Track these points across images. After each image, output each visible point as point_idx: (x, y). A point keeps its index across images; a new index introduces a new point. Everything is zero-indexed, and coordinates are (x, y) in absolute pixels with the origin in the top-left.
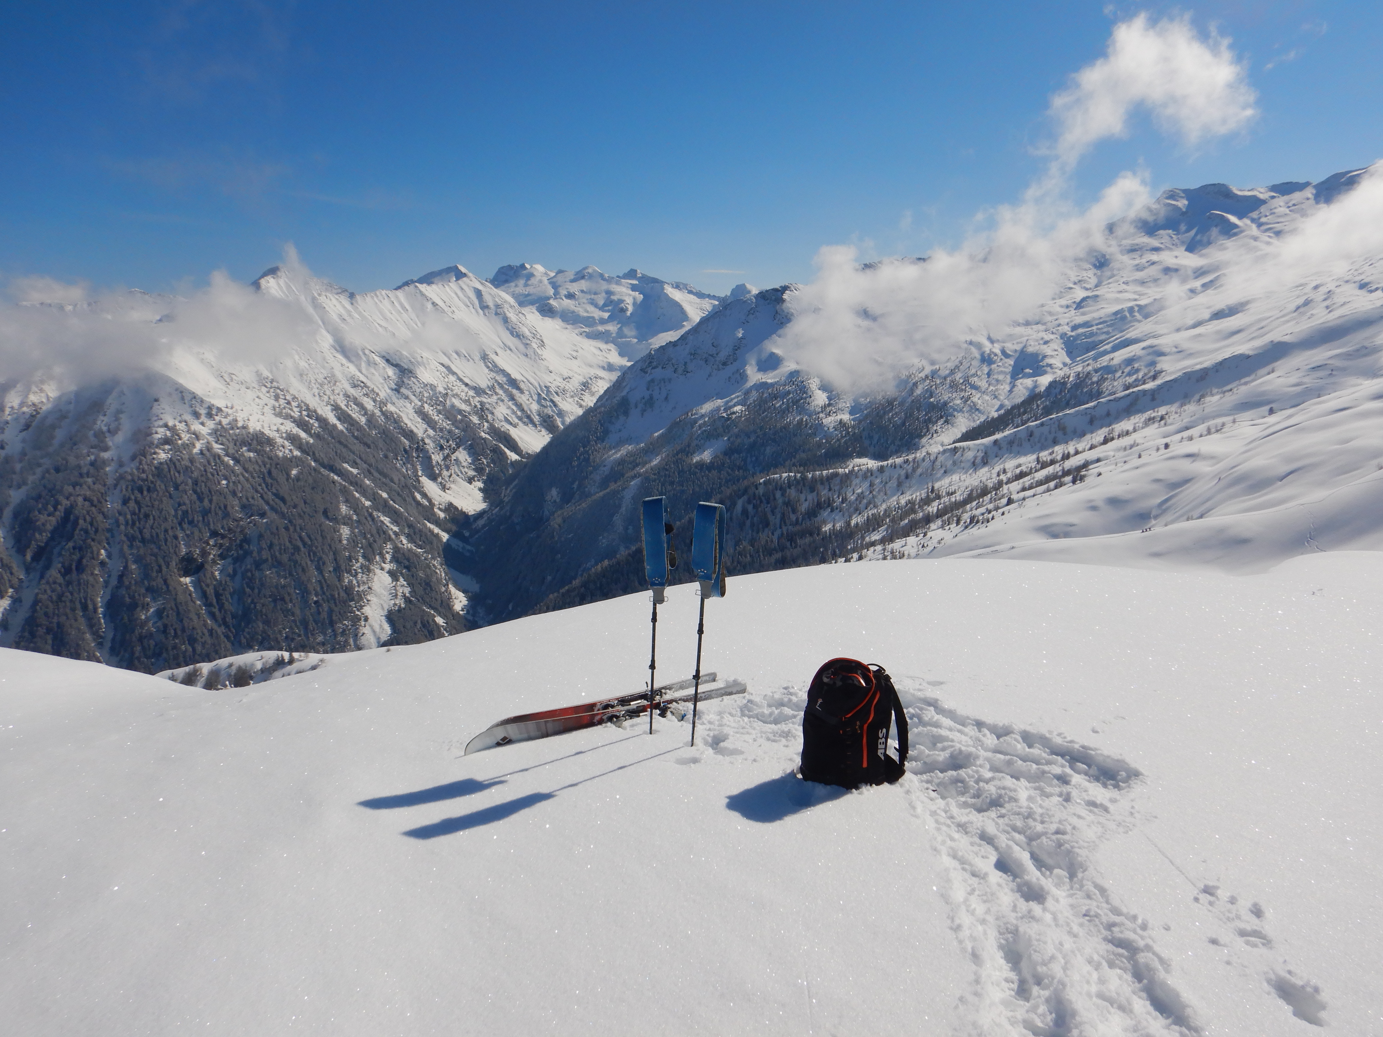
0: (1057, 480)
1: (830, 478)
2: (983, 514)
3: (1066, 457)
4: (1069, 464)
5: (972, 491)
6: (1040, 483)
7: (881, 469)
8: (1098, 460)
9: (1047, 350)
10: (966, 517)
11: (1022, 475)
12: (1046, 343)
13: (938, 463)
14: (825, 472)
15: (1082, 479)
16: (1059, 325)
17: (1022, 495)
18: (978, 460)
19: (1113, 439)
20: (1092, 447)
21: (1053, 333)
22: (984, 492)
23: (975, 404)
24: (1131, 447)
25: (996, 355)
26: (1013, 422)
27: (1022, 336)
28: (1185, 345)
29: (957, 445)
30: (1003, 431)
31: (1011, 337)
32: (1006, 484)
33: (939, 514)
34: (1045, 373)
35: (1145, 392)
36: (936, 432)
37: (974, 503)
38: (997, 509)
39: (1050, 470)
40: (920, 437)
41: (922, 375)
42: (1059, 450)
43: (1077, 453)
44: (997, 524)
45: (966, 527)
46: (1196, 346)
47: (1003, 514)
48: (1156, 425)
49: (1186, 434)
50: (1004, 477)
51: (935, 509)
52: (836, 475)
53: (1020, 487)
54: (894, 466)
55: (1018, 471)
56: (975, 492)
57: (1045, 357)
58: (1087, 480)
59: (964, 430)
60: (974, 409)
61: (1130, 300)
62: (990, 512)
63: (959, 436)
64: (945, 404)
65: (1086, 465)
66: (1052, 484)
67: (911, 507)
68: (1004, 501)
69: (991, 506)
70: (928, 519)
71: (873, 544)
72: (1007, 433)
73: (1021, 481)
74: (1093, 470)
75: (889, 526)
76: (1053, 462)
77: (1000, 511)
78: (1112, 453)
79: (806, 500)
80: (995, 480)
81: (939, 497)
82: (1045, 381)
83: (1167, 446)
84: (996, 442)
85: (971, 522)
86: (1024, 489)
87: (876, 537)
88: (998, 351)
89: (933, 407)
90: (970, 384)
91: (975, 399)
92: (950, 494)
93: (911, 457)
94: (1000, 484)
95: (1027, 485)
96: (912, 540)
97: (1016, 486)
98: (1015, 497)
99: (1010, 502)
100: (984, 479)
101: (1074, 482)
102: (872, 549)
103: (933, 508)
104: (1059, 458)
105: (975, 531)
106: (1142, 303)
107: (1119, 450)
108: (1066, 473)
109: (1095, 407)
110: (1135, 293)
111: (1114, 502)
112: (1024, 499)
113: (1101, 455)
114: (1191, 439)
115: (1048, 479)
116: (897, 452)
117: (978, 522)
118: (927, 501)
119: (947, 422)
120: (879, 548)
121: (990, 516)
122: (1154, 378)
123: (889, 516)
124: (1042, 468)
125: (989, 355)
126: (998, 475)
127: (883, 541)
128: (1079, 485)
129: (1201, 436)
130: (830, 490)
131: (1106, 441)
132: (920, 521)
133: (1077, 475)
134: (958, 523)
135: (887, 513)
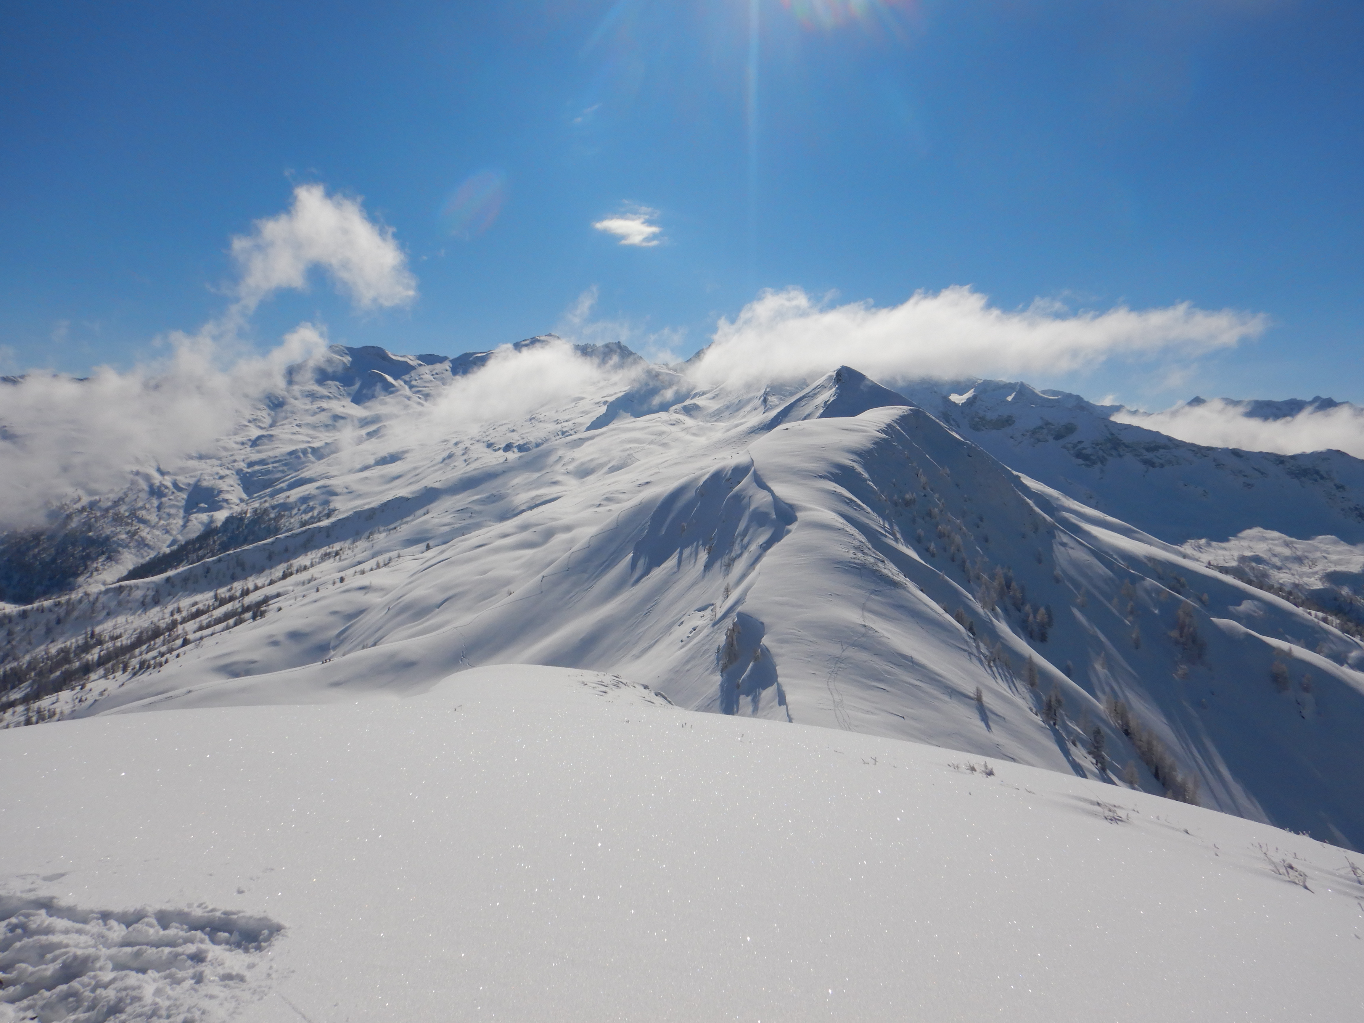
0: (237, 617)
2: (155, 658)
3: (246, 593)
4: (248, 600)
5: (141, 633)
6: (219, 621)
7: (24, 615)
8: (278, 595)
9: (223, 485)
10: (135, 662)
11: (199, 613)
12: (221, 478)
13: (99, 605)
15: (262, 614)
16: (235, 461)
17: (199, 634)
18: (148, 599)
19: (291, 574)
20: (272, 583)
21: (228, 469)
22: (156, 633)
23: (143, 539)
24: (310, 581)
25: (166, 487)
26: (187, 557)
27: (195, 470)
28: (355, 487)
29: (123, 583)
30: (176, 568)
31: (183, 470)
32: (181, 623)
33: (101, 662)
34: (220, 508)
35: (320, 529)
36: (97, 569)
37: (144, 647)
38: (171, 651)
39: (229, 607)
40: (76, 575)
41: (78, 506)
42: (238, 586)
43: (256, 588)
44: (172, 667)
45: (135, 674)
46: (364, 488)
47: (178, 656)
48: (332, 560)
49: (359, 568)
50: (178, 617)
51: (96, 656)
53: (196, 626)
54: (42, 610)
55: (194, 609)
56: (145, 634)
57: (221, 492)
58: (268, 616)
59: (131, 567)
60: (143, 544)
61: (303, 442)
62: (162, 655)
63: (125, 573)
64: (108, 538)
65: (266, 600)
66: (231, 621)
67: (64, 656)
68: (179, 642)
69: (163, 649)
70: (87, 669)
71: (12, 704)
72: (181, 569)
73: (198, 620)
74: (274, 604)
75: (34, 681)
76: (232, 599)
77: (175, 653)
78: (291, 588)
80: (168, 620)
81: (100, 642)
82: (221, 516)
83: (342, 580)
84: (168, 579)
85: (140, 668)
86: (201, 628)
87: (15, 695)
88: (169, 484)
89: (92, 542)
90: (137, 518)
91: (143, 534)
92: (114, 638)
93: (64, 599)
94: (174, 624)
95: (204, 623)
96: (65, 695)
97: (191, 625)
98: (191, 637)
99: (186, 642)
100: (155, 620)
101: (254, 618)
102: (10, 711)
103: (94, 655)
104: (238, 594)
105: (145, 677)
106: (315, 445)
107: (297, 584)
108: (246, 609)
109: (273, 543)
110: (307, 435)
111: (295, 636)
112: (201, 638)
113: (281, 590)
114: (363, 572)
115: (227, 617)
116: (46, 593)
117: (149, 667)
118: (86, 648)
119: (109, 558)
120: (20, 709)
121: (163, 659)
122: (328, 516)
123: (34, 669)
124: (221, 605)
125: (159, 487)
126: (172, 614)
127: (26, 700)
128: (259, 621)
129: (372, 570)
131: (285, 576)
132: (76, 671)
133: (257, 610)
134: (125, 670)
135: (31, 666)
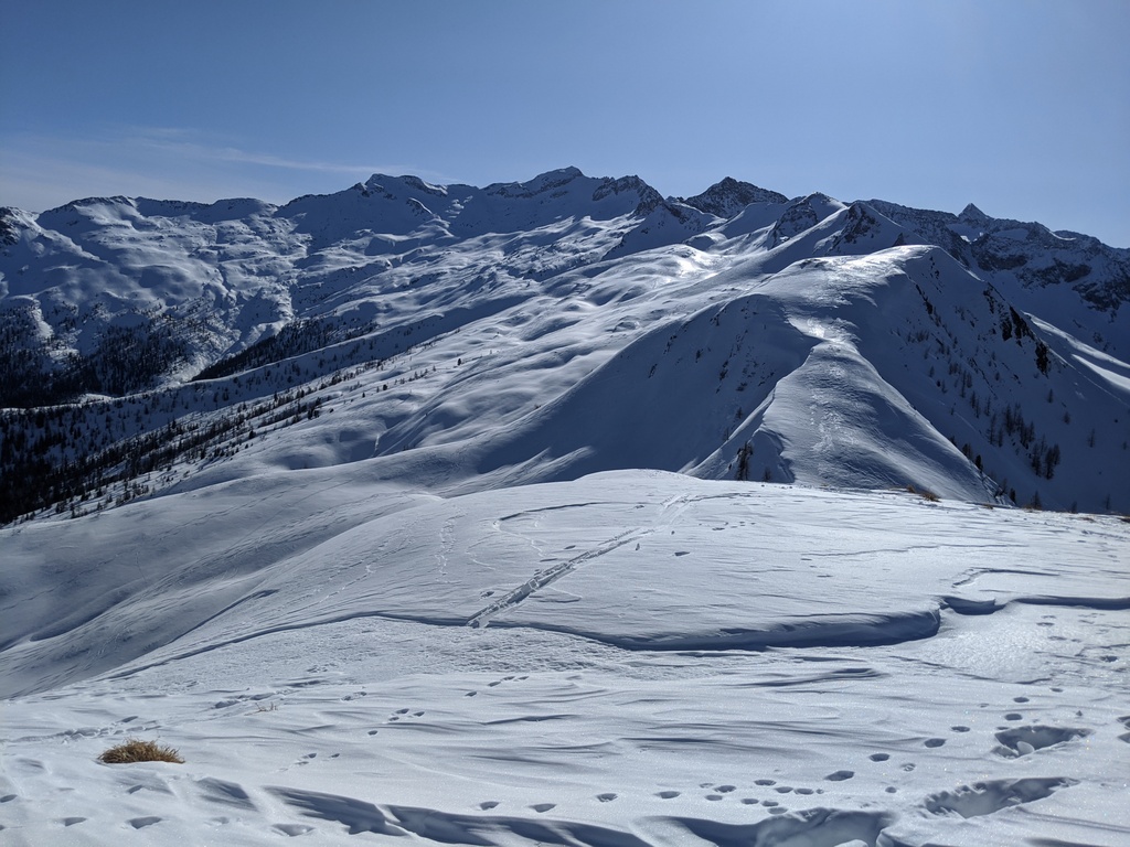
0: (295, 415)
1: (60, 413)
2: (227, 447)
3: (302, 395)
4: (303, 401)
5: (214, 425)
6: (278, 418)
7: (119, 404)
8: (329, 398)
9: (278, 298)
10: (210, 450)
11: (262, 411)
12: (278, 292)
13: (179, 400)
14: (55, 407)
15: (317, 414)
16: (290, 278)
17: (263, 429)
18: (220, 397)
19: (340, 380)
20: (323, 387)
21: (284, 284)
22: (227, 427)
23: (212, 344)
24: (356, 387)
25: (232, 299)
26: (250, 361)
27: (256, 284)
28: (394, 305)
29: (198, 382)
30: (241, 369)
31: (246, 285)
32: (247, 419)
33: (182, 449)
34: (279, 319)
35: (364, 341)
36: (175, 369)
37: (217, 438)
38: (240, 442)
39: (286, 407)
40: (159, 373)
41: (159, 313)
42: (294, 392)
43: (310, 392)
44: (239, 458)
45: (211, 460)
46: (403, 307)
47: (247, 447)
48: (375, 369)
49: (399, 378)
50: (244, 413)
51: (178, 443)
52: (68, 409)
53: (261, 421)
54: (132, 401)
55: (258, 407)
56: (217, 427)
57: (278, 304)
58: (322, 417)
59: (203, 368)
60: (212, 348)
61: (348, 263)
62: (234, 445)
63: (198, 373)
64: (184, 342)
65: (319, 402)
66: (290, 419)
67: (153, 444)
68: (247, 434)
69: (234, 440)
70: (171, 455)
71: (113, 480)
72: (245, 372)
73: (261, 416)
74: (326, 407)
75: (128, 461)
76: (289, 400)
77: (244, 444)
78: (340, 393)
79: (32, 436)
80: (236, 415)
81: (181, 432)
82: (278, 326)
83: (385, 387)
84: (235, 380)
85: (216, 455)
86: (264, 424)
87: (113, 472)
88: (234, 297)
89: (171, 346)
90: (208, 325)
91: (213, 340)
92: (192, 429)
93: (149, 392)
94: (241, 420)
95: (267, 420)
96: (155, 475)
97: (256, 421)
98: (256, 431)
99: (252, 436)
100: (226, 414)
101: (310, 417)
102: (112, 485)
103: (175, 443)
104: (294, 395)
105: (220, 465)
106: (359, 266)
107: (345, 390)
108: (302, 409)
109: (323, 352)
110: (353, 257)
111: (346, 435)
112: (265, 433)
113: (332, 394)
114: (403, 382)
115: (286, 415)
116: (135, 388)
117: (222, 455)
118: (170, 436)
119: (186, 360)
120: (119, 483)
121: (235, 449)
122: (371, 330)
123: (129, 451)
124: (280, 405)
125: (226, 299)
126: (239, 411)
127: (121, 477)
128: (314, 420)
129: (410, 380)
130: (61, 425)
131: (334, 382)
132: (162, 455)
133: (312, 411)
134: (202, 457)
135: (127, 448)
